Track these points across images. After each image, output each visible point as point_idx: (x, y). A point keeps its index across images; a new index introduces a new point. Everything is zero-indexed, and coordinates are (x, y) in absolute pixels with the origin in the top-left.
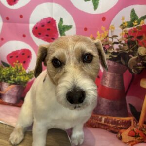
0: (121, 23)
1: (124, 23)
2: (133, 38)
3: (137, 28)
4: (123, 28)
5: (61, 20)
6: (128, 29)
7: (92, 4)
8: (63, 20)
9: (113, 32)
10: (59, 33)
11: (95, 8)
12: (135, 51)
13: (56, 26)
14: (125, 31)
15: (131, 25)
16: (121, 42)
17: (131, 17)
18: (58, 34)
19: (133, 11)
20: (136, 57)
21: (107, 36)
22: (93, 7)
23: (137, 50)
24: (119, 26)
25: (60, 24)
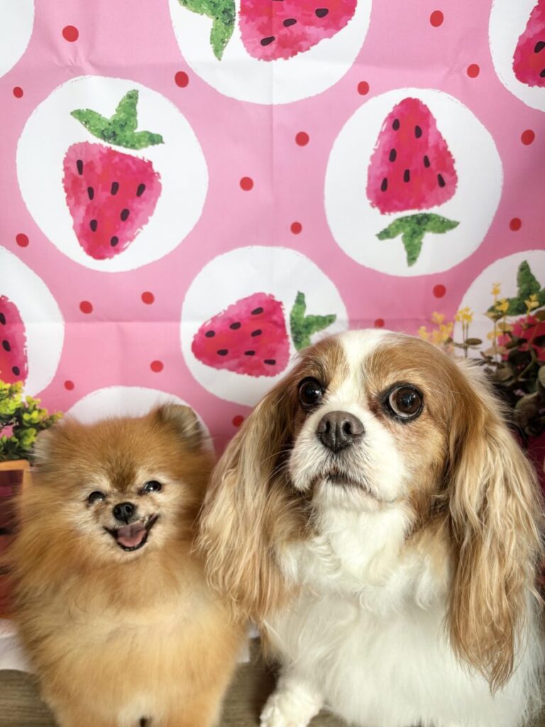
0: (492, 303)
1: (499, 304)
2: (524, 345)
3: (538, 315)
4: (497, 318)
5: (300, 300)
6: (512, 320)
7: (403, 246)
8: (307, 300)
9: (465, 328)
10: (291, 340)
11: (412, 259)
12: (532, 380)
13: (283, 321)
14: (502, 326)
15: (518, 307)
16: (490, 358)
17: (520, 285)
18: (289, 344)
19: (525, 269)
20: (535, 394)
21: (450, 340)
22: (404, 254)
23: (536, 376)
24: (486, 311)
25: (297, 313)
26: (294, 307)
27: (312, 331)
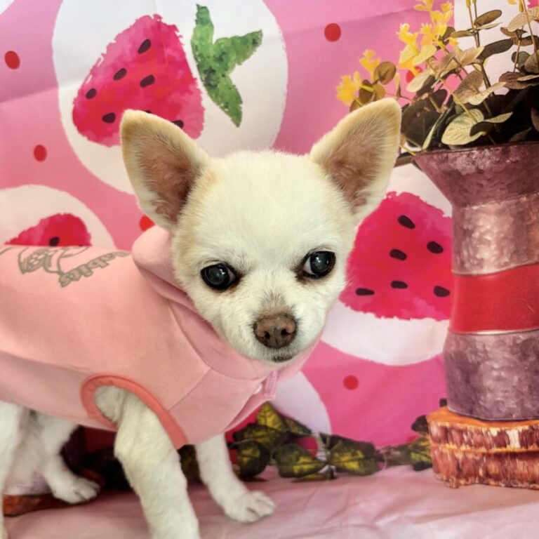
5: (203, 17)
8: (214, 17)
10: (200, 85)
13: (183, 54)
18: (199, 92)
25: (201, 39)
26: (195, 30)
27: (230, 64)
